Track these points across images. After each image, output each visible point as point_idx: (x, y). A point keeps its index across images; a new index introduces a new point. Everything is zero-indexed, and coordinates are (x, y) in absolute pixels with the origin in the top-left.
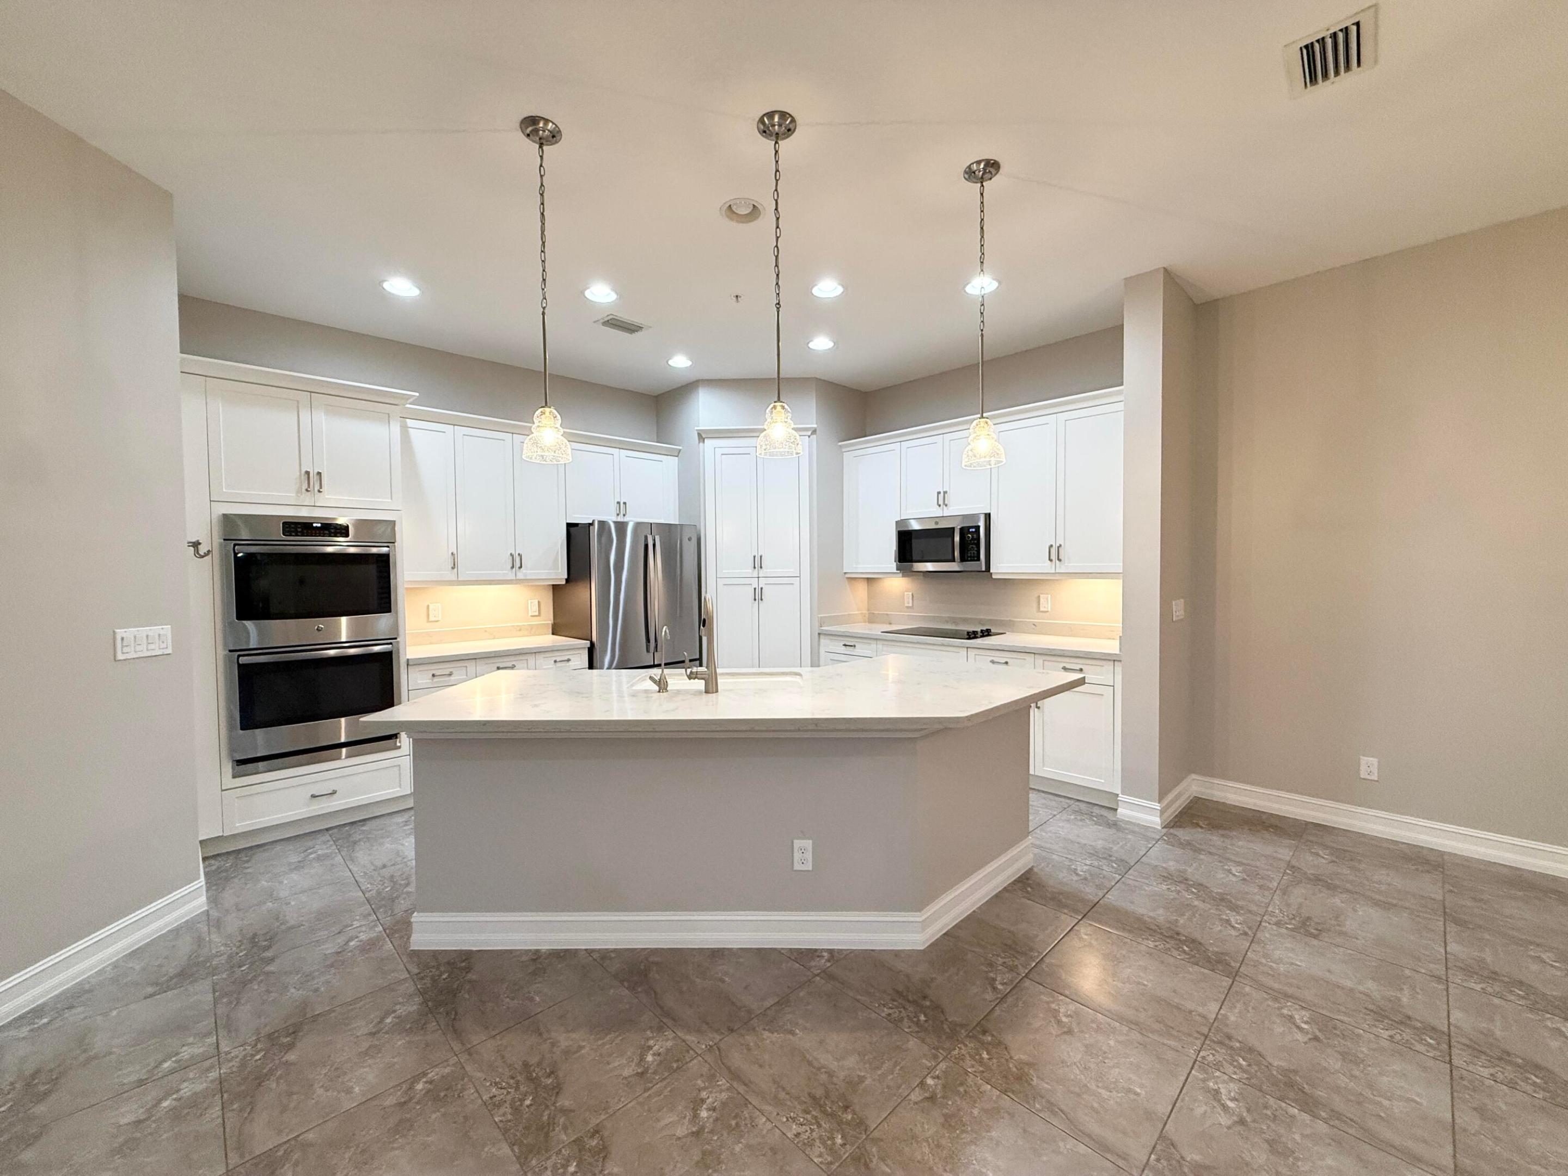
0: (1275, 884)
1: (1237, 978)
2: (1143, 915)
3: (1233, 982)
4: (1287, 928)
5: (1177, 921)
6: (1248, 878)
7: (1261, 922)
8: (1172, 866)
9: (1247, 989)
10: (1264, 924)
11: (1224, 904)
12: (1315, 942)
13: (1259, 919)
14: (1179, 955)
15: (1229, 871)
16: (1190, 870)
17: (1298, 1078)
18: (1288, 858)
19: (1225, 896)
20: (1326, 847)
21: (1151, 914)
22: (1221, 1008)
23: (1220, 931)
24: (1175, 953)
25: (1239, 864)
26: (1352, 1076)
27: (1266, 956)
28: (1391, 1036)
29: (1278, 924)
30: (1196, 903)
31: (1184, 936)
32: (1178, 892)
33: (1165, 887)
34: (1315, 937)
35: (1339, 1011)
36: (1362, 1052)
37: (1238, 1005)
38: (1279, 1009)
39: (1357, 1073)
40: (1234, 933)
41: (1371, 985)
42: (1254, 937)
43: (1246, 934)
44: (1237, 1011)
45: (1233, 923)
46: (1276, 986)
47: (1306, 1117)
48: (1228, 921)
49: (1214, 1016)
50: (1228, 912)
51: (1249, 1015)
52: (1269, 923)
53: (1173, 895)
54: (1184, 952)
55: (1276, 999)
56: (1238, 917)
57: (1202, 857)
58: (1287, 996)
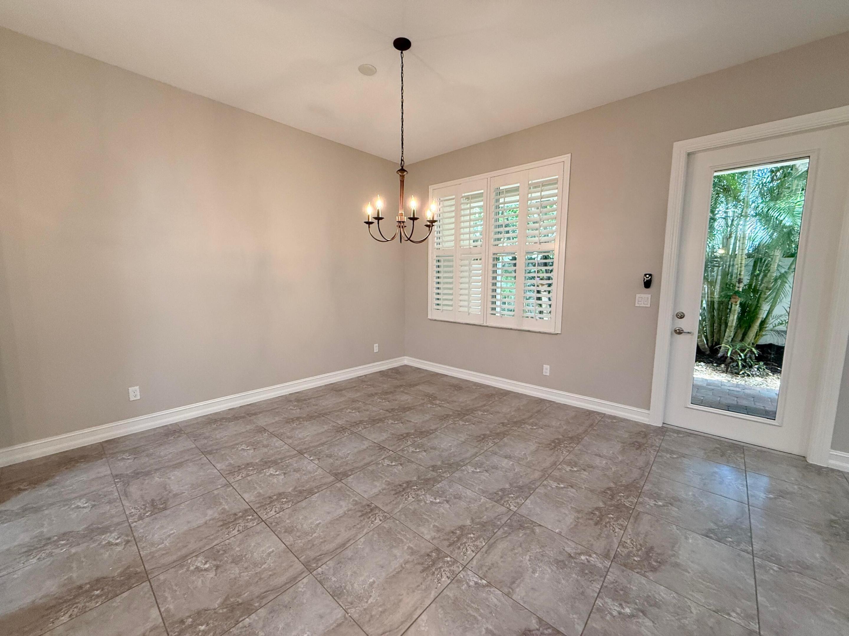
0: (117, 494)
1: (150, 577)
2: (33, 602)
3: (150, 582)
4: (147, 516)
5: (70, 578)
6: (96, 503)
7: (130, 525)
8: (24, 538)
9: (162, 577)
10: (133, 525)
11: (95, 534)
12: (168, 512)
13: (127, 524)
14: (97, 602)
15: (78, 507)
16: (45, 530)
17: (232, 600)
18: (109, 472)
19: (91, 527)
20: (124, 452)
21: (40, 594)
22: (159, 608)
23: (110, 556)
24: (92, 604)
25: (80, 497)
26: (246, 568)
27: (153, 544)
28: (238, 531)
29: (141, 518)
30: (73, 550)
31: (86, 584)
32: (50, 555)
33: (35, 560)
34: (165, 509)
35: (212, 539)
36: (237, 551)
37: (166, 594)
38: (188, 570)
39: (246, 565)
40: (119, 548)
41: (210, 512)
42: (135, 539)
43: (128, 542)
44: (169, 599)
45: (114, 542)
46: (174, 557)
47: (253, 616)
48: (110, 544)
49: (161, 620)
50: (103, 537)
51: (178, 593)
52: (136, 522)
53: (48, 561)
54: (98, 596)
55: (182, 566)
56: (113, 535)
57: (46, 512)
58: (184, 557)
